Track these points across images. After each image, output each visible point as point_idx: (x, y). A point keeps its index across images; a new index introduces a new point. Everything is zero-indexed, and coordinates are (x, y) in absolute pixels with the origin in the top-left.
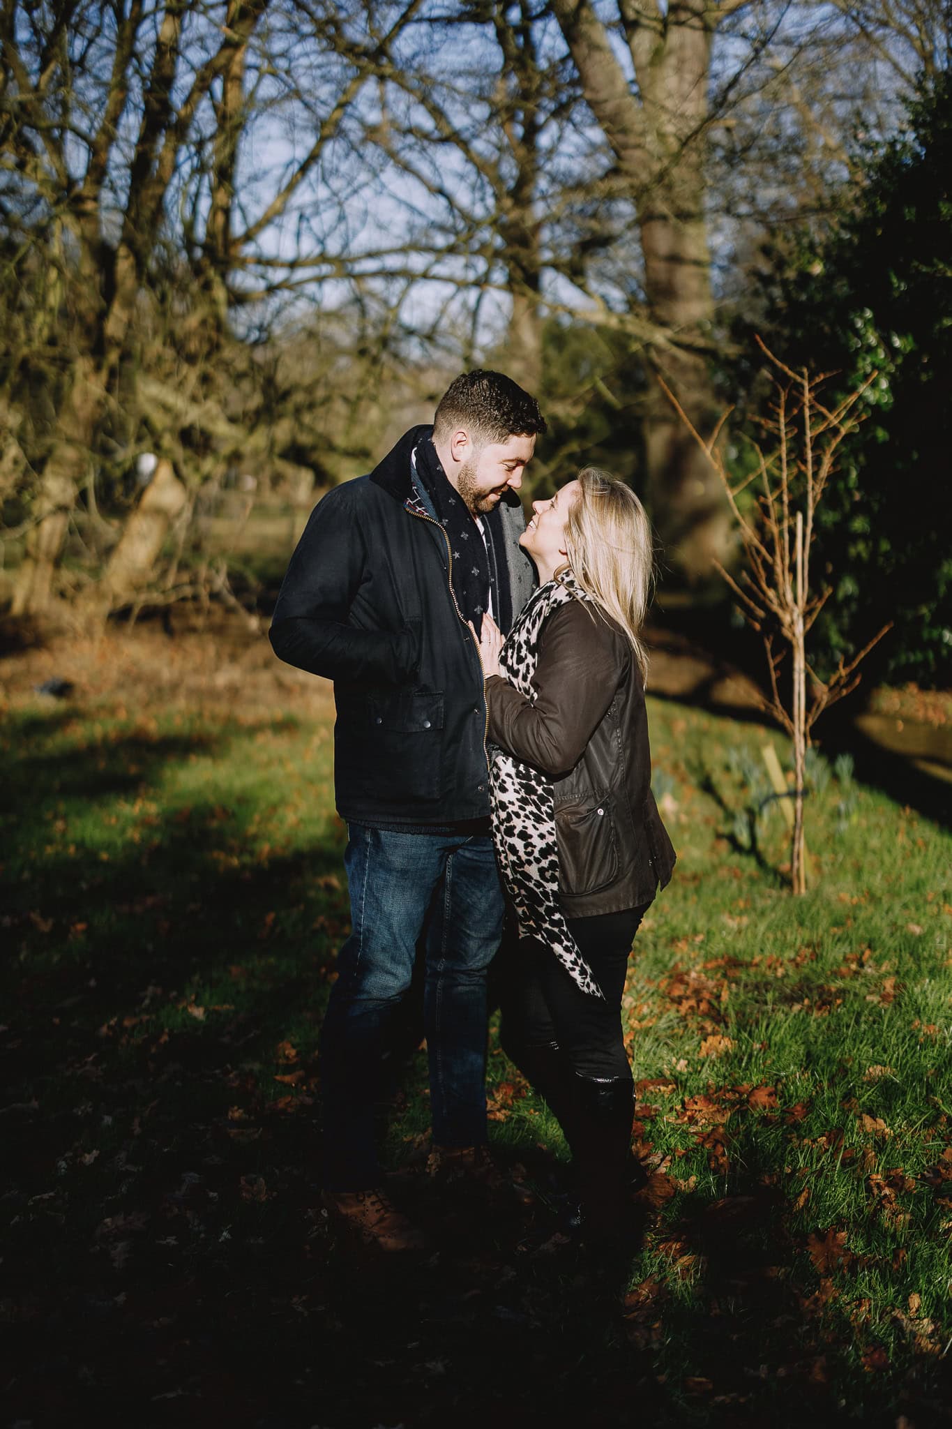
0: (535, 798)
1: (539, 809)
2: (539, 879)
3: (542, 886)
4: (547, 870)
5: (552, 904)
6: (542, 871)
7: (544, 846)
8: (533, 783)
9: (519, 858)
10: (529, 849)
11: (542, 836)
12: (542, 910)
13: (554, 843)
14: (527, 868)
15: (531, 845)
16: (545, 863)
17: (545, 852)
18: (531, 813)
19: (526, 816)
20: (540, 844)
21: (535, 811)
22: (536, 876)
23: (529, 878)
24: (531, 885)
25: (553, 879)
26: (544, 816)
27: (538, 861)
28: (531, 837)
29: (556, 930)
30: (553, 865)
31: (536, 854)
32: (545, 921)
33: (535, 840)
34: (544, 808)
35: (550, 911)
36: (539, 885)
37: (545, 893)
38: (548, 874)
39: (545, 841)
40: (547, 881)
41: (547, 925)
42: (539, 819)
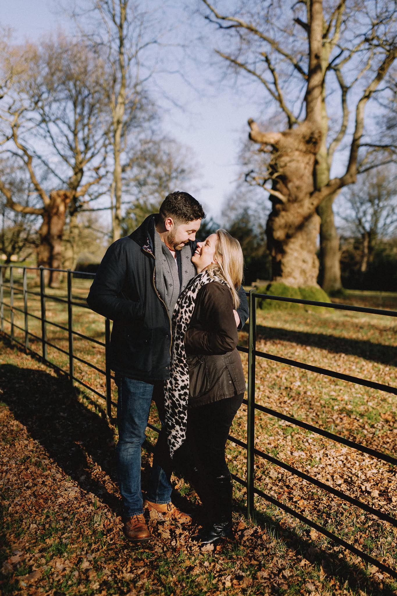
0: (183, 365)
1: (183, 369)
2: (178, 398)
3: (179, 401)
4: (183, 395)
5: (181, 410)
6: (180, 395)
7: (183, 385)
8: (183, 358)
9: (172, 387)
10: (177, 385)
11: (183, 381)
12: (177, 411)
13: (188, 384)
14: (174, 392)
15: (178, 384)
16: (182, 392)
17: (183, 388)
18: (179, 371)
19: (177, 372)
20: (181, 384)
21: (181, 370)
22: (177, 396)
23: (174, 397)
24: (174, 399)
25: (184, 400)
26: (185, 373)
27: (179, 391)
28: (178, 380)
29: (180, 420)
30: (185, 394)
31: (179, 388)
32: (177, 416)
33: (180, 382)
34: (185, 369)
35: (180, 412)
36: (177, 400)
37: (179, 405)
38: (182, 397)
39: (184, 383)
40: (181, 400)
41: (177, 417)
42: (182, 374)
